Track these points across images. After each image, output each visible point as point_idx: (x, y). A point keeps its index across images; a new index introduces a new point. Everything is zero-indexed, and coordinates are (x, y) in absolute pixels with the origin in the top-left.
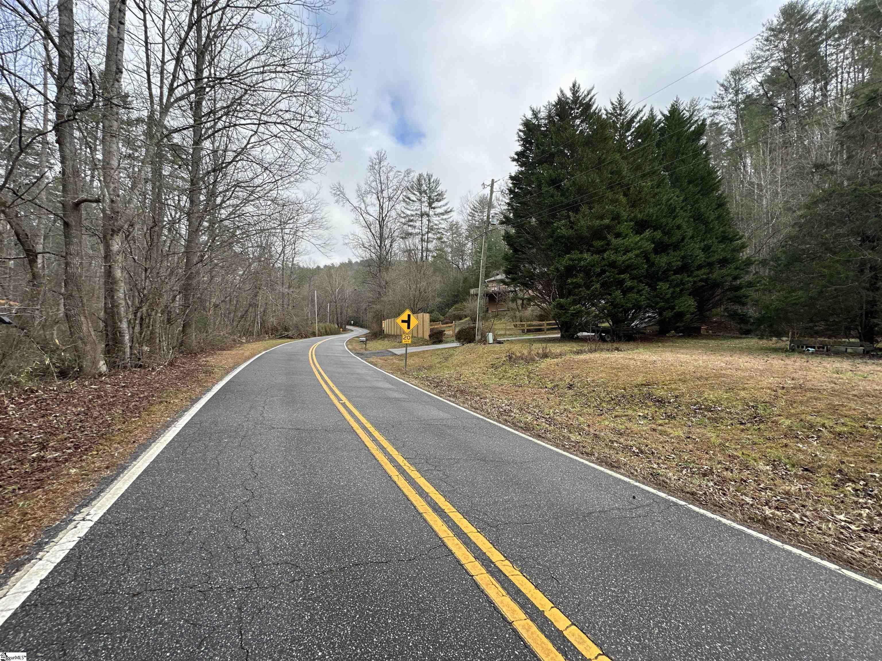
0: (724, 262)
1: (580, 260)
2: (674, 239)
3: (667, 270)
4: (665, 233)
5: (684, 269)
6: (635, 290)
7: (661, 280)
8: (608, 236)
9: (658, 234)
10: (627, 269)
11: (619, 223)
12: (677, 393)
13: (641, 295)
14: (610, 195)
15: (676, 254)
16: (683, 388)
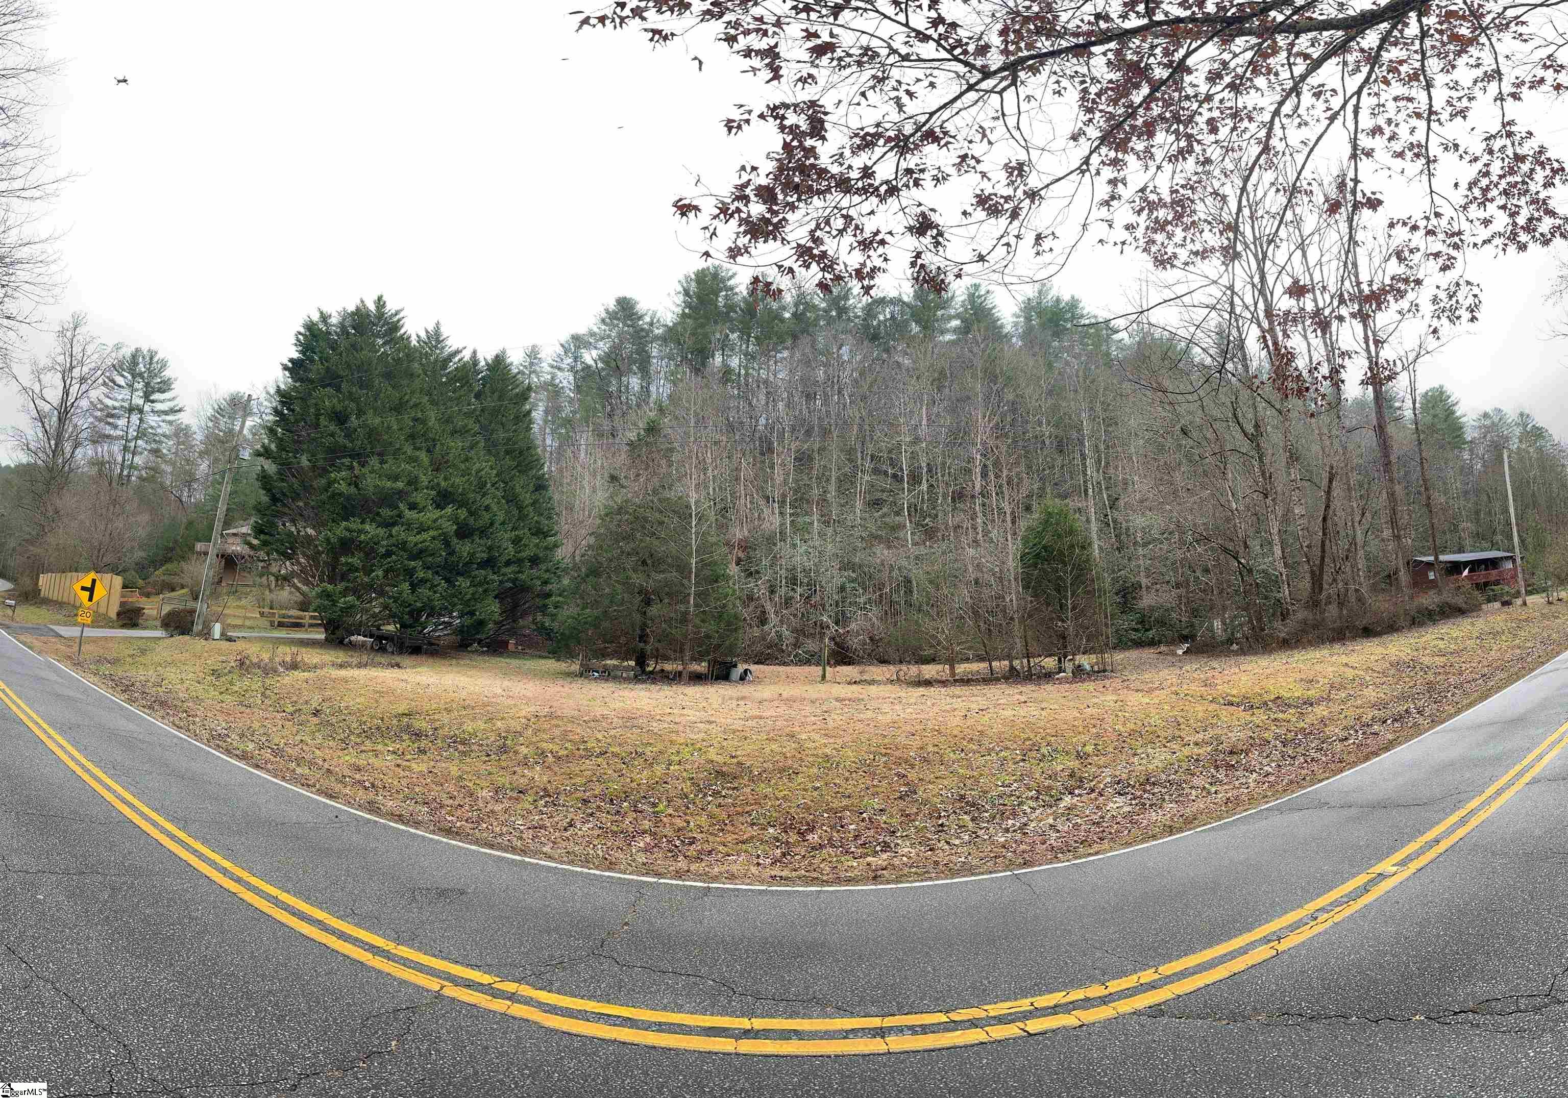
0: (535, 561)
1: (360, 532)
2: (481, 523)
3: (470, 563)
4: (471, 513)
5: (489, 563)
6: (428, 585)
7: (459, 574)
8: (401, 505)
9: (463, 514)
10: (419, 554)
11: (416, 490)
12: (437, 724)
13: (435, 592)
14: (409, 449)
15: (482, 542)
16: (445, 718)
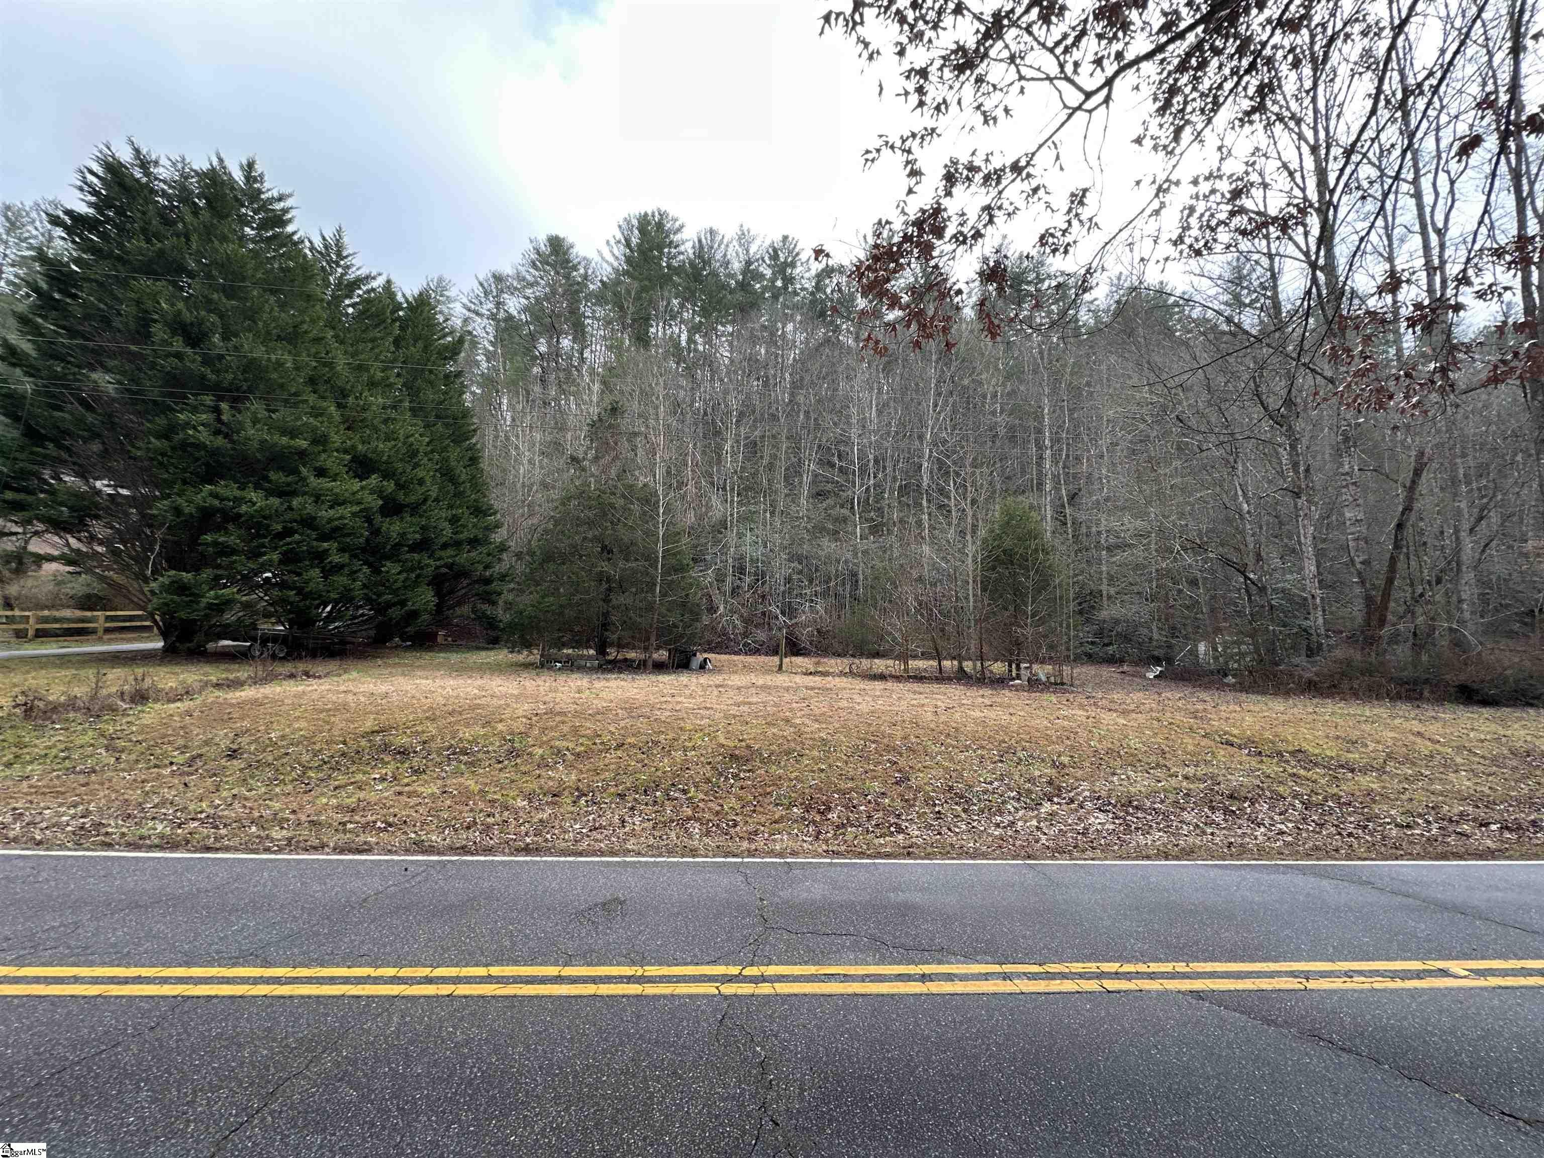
0: (474, 543)
1: (238, 501)
2: (412, 499)
3: (398, 546)
4: (400, 486)
5: (422, 546)
6: (346, 570)
7: (388, 558)
8: (302, 469)
9: (390, 486)
10: (334, 533)
11: (324, 451)
12: (424, 737)
13: (354, 580)
14: (312, 398)
15: (414, 520)
16: (432, 729)
